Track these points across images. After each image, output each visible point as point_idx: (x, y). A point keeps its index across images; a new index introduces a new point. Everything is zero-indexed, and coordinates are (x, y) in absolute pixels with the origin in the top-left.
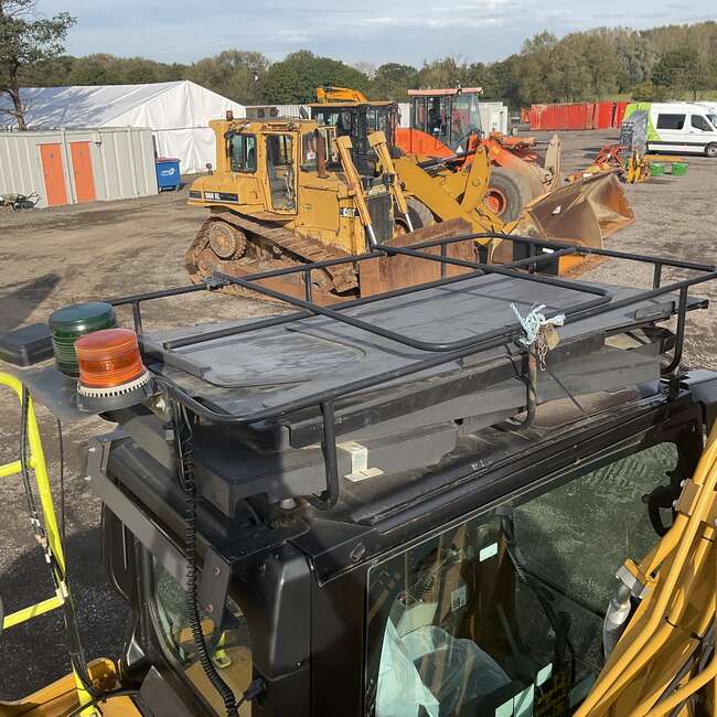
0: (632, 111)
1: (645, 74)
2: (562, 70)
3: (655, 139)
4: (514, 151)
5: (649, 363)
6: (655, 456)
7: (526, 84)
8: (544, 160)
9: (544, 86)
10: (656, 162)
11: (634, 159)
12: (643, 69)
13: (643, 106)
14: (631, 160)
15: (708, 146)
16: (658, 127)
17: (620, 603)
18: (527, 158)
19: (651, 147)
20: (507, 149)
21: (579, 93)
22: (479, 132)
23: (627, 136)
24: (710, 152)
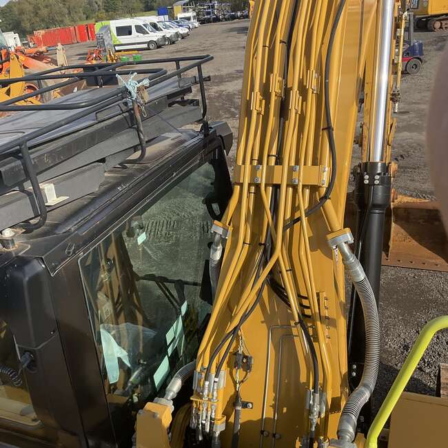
0: (100, 27)
1: (99, 6)
2: (47, 7)
3: (118, 43)
4: (34, 57)
5: (195, 109)
6: (178, 215)
7: (25, 19)
8: (56, 61)
9: (38, 19)
10: (124, 56)
11: (110, 55)
12: (97, 3)
13: (105, 23)
14: (108, 56)
15: (149, 43)
16: (118, 35)
17: (217, 246)
18: (44, 61)
19: (117, 48)
20: (30, 57)
21: (62, 21)
22: (7, 48)
23: (101, 42)
24: (151, 47)
